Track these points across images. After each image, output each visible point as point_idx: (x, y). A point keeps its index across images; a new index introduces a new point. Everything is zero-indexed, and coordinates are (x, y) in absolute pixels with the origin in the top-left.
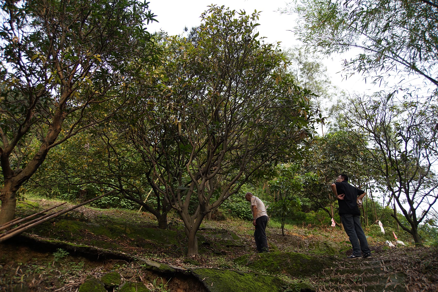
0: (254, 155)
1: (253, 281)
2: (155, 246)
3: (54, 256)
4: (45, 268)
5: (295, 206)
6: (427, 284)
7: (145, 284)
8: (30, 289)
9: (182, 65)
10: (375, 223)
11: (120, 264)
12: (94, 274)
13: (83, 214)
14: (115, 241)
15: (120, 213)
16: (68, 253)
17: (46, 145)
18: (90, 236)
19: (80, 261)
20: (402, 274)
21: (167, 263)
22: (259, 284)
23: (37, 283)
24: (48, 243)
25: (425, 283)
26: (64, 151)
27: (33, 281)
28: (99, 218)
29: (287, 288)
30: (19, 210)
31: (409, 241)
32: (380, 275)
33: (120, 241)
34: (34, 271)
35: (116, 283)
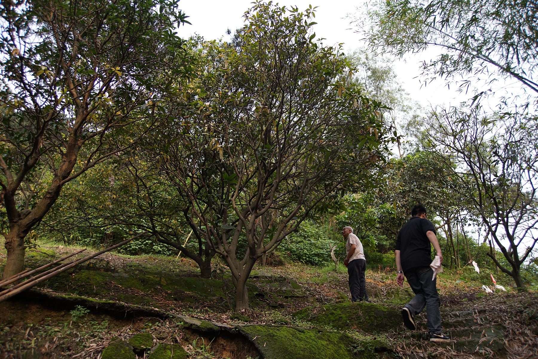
0: (315, 184)
1: (315, 340)
2: (197, 300)
3: (71, 315)
4: (61, 330)
5: (369, 245)
6: (531, 338)
7: (183, 346)
8: (43, 355)
9: (223, 76)
10: (468, 264)
11: (152, 323)
12: (120, 335)
13: (108, 262)
14: (147, 295)
15: (154, 260)
16: (88, 311)
17: (59, 179)
18: (117, 289)
19: (104, 320)
20: (500, 326)
21: (210, 320)
22: (323, 343)
23: (51, 348)
24: (64, 299)
25: (528, 336)
26: (83, 186)
27: (46, 346)
28: (128, 268)
29: (358, 346)
30: (31, 260)
31: (511, 285)
32: (473, 328)
33: (153, 294)
34: (47, 333)
35: (147, 345)
